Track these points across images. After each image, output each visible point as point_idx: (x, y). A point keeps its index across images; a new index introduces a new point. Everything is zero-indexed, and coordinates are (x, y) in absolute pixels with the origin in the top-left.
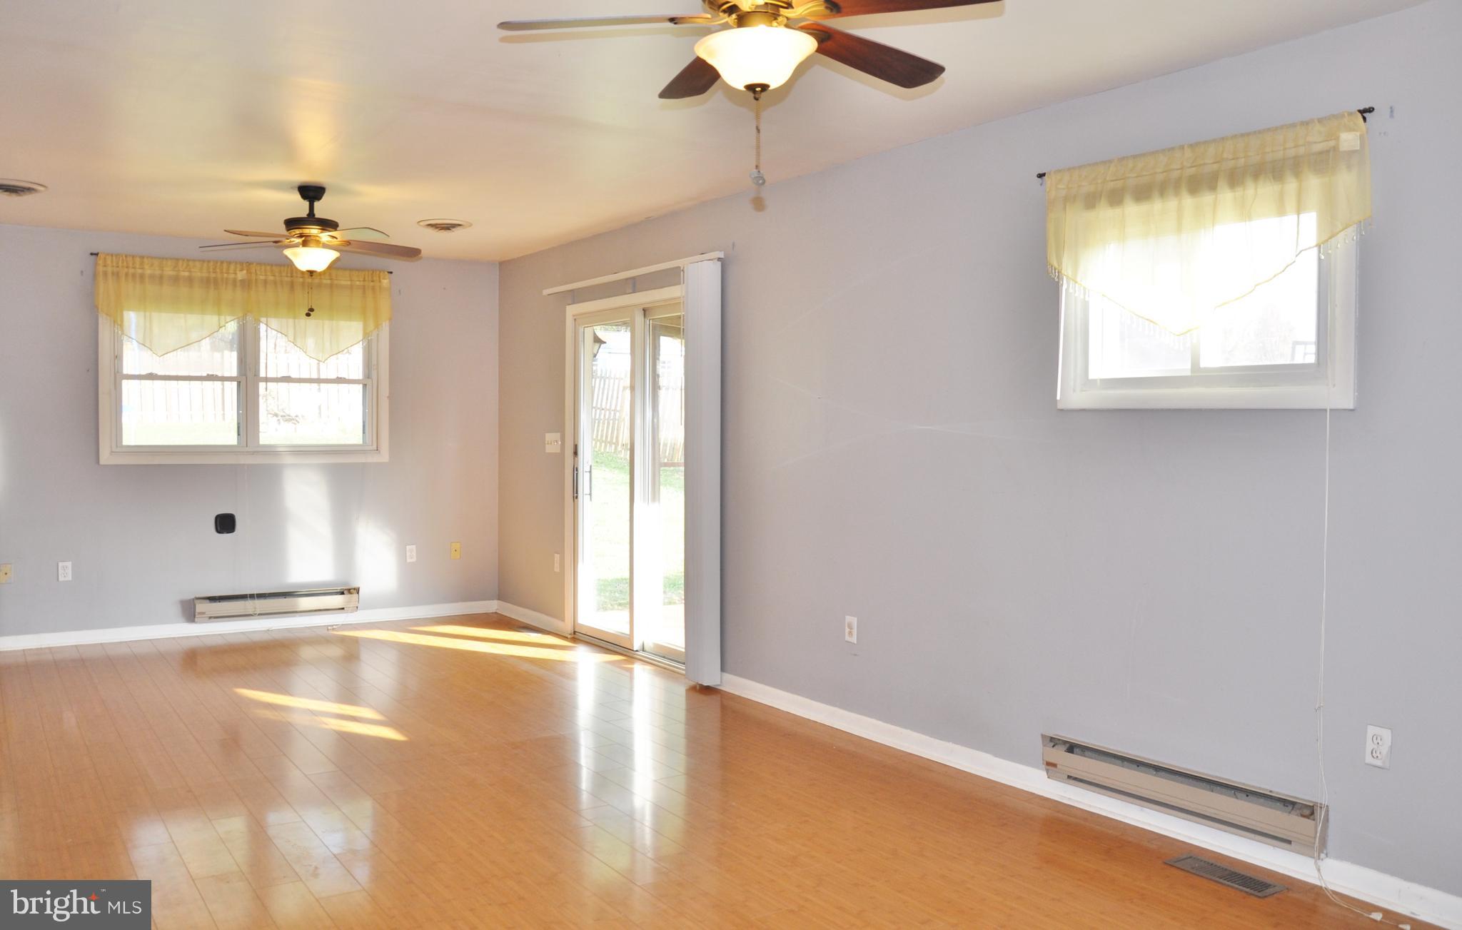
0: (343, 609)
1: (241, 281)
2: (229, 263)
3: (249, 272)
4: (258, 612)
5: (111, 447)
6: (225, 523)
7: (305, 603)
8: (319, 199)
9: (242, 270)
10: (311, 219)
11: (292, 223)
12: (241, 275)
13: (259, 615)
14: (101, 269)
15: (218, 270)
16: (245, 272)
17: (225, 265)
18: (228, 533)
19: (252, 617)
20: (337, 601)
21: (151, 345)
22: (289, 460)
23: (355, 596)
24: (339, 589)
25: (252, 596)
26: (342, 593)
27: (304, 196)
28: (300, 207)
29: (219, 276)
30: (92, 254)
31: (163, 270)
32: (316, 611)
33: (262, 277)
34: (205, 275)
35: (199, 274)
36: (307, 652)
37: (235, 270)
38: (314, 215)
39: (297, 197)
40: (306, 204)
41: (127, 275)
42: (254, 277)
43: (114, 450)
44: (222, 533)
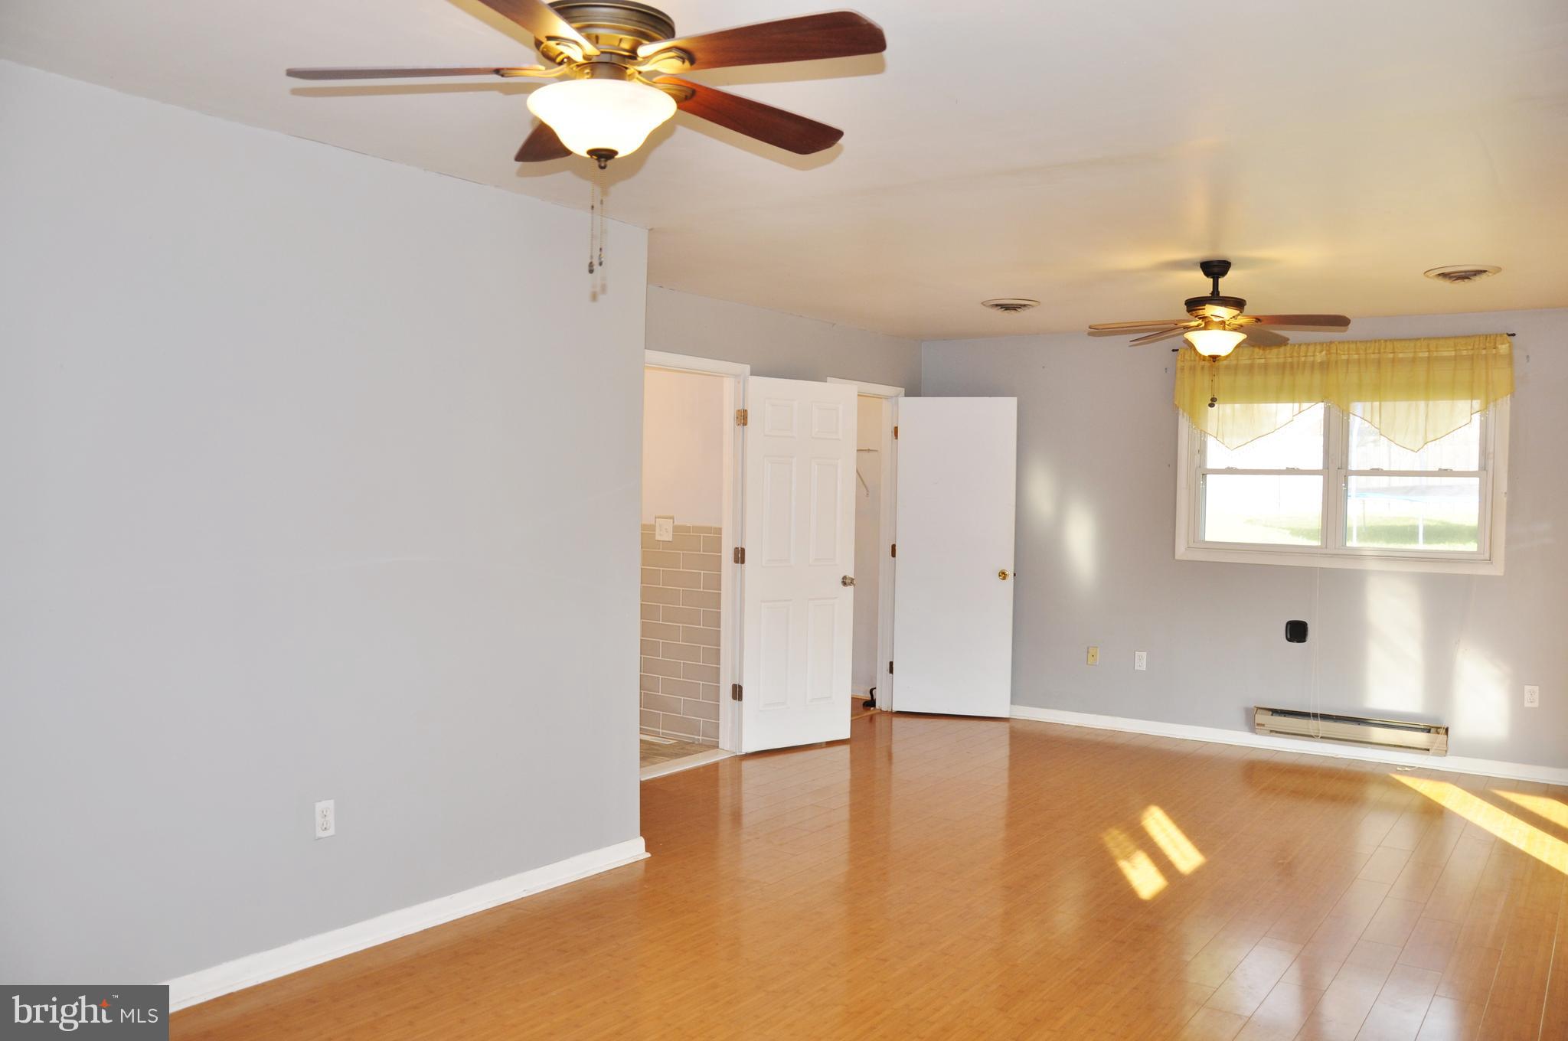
0: (1428, 750)
1: (1320, 363)
2: (1308, 345)
3: (1329, 353)
4: (1320, 735)
5: (1188, 543)
6: (1297, 631)
7: (1379, 734)
8: (1224, 273)
9: (1321, 352)
10: (1216, 298)
11: (1194, 304)
12: (1320, 357)
13: (1322, 737)
14: (1180, 364)
15: (1295, 354)
16: (1324, 353)
17: (1303, 348)
18: (1298, 642)
19: (1313, 739)
20: (1419, 738)
21: (1223, 439)
22: (1372, 566)
23: (1442, 737)
24: (1422, 724)
25: (1315, 716)
26: (1429, 731)
27: (1207, 274)
28: (1203, 285)
29: (1295, 360)
30: (1173, 350)
31: (1238, 360)
32: (1395, 746)
33: (1344, 357)
34: (1282, 360)
35: (1275, 360)
36: (1374, 793)
37: (1314, 352)
38: (1218, 293)
39: (1200, 274)
40: (1211, 280)
41: (1203, 368)
42: (1333, 357)
43: (1192, 544)
44: (1292, 641)
